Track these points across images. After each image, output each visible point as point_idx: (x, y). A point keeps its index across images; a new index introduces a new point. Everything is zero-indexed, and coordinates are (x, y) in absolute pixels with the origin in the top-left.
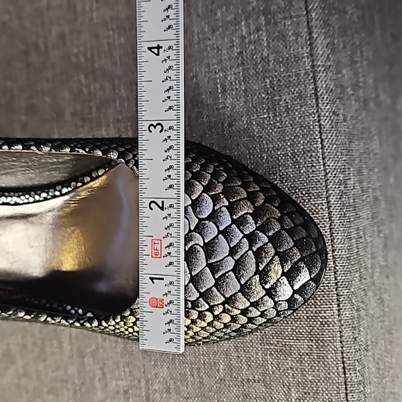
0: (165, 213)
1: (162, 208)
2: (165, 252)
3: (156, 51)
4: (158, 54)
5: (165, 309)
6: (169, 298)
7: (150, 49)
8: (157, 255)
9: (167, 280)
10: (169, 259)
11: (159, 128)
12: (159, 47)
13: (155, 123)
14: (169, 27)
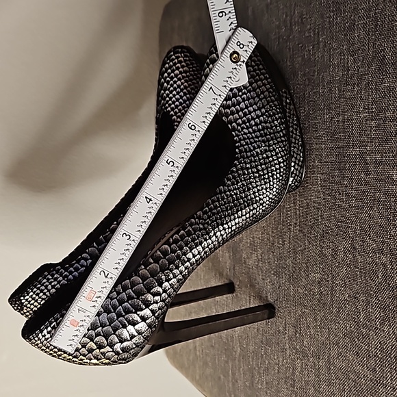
0: (106, 280)
1: (106, 277)
2: (95, 299)
3: (148, 200)
5: (77, 328)
6: (83, 323)
7: (146, 197)
9: (87, 314)
10: (94, 304)
11: (128, 237)
12: (151, 200)
13: (127, 234)
14: (161, 194)
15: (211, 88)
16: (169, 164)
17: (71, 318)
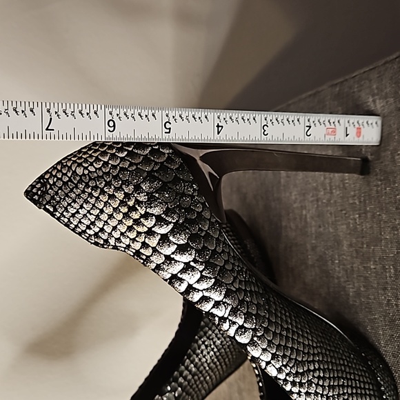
0: (312, 125)
1: (310, 127)
2: (333, 126)
3: (220, 128)
4: (222, 127)
5: (361, 126)
6: (356, 123)
7: (218, 133)
8: (334, 132)
9: (347, 125)
10: (336, 123)
11: (265, 128)
12: (218, 126)
13: (263, 131)
14: (206, 117)
15: (47, 129)
16: (170, 129)
17: (356, 139)
